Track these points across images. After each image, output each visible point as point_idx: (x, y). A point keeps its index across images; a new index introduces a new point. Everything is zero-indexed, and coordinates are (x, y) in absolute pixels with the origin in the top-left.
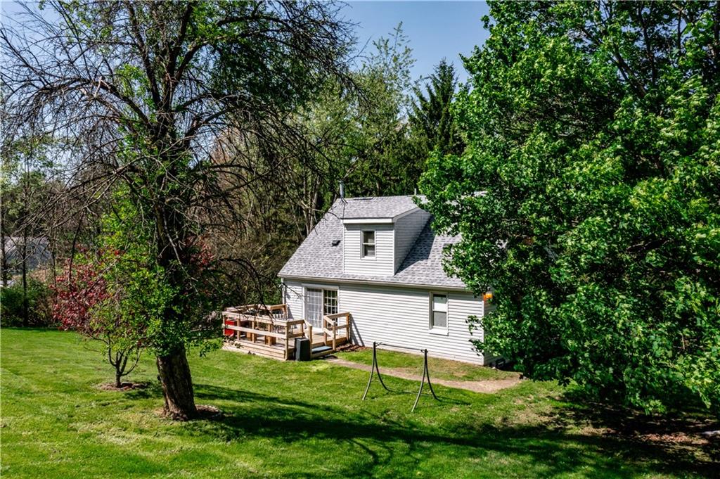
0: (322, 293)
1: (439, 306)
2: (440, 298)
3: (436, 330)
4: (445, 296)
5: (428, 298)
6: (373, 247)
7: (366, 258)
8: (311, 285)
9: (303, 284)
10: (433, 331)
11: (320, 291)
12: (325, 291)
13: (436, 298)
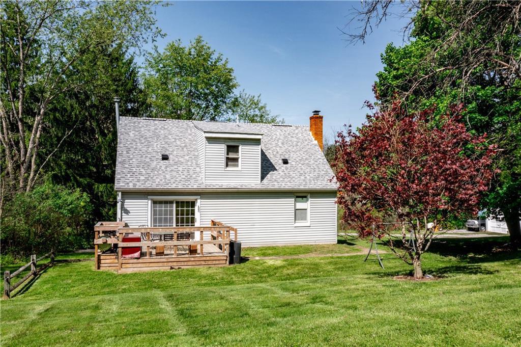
0: (174, 205)
1: (300, 205)
2: (301, 199)
3: (299, 223)
4: (305, 197)
5: (294, 200)
6: (236, 160)
7: (228, 169)
8: (158, 197)
9: (149, 197)
10: (297, 225)
11: (171, 202)
12: (177, 203)
13: (297, 199)
